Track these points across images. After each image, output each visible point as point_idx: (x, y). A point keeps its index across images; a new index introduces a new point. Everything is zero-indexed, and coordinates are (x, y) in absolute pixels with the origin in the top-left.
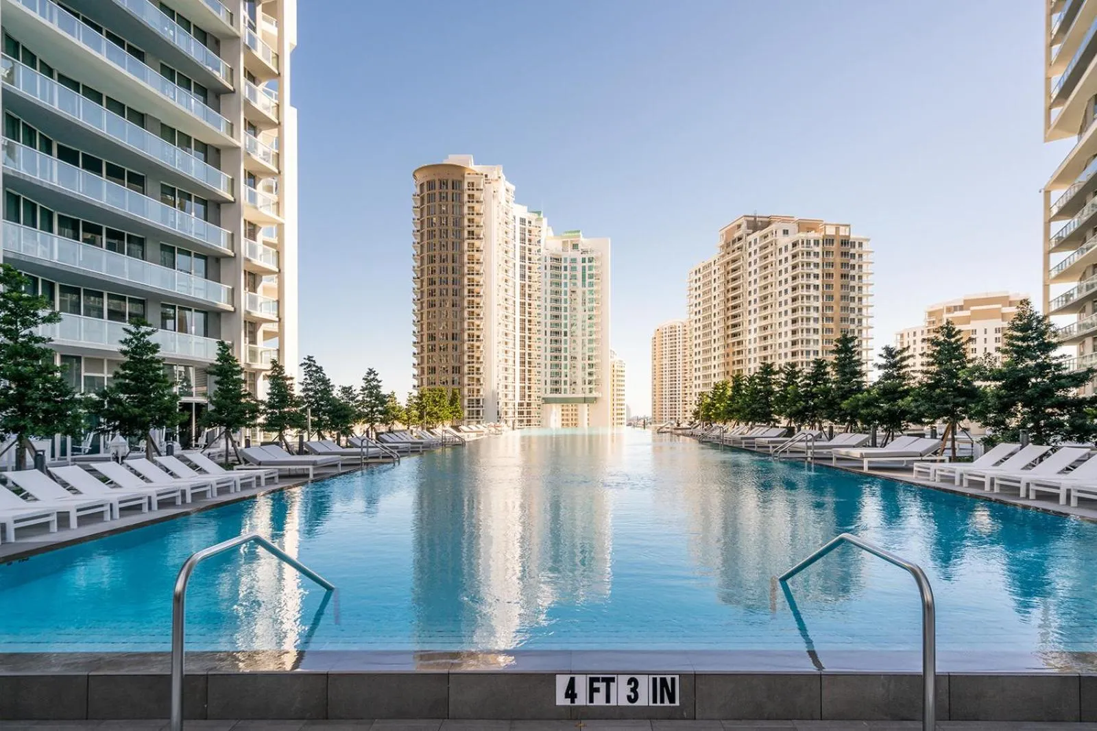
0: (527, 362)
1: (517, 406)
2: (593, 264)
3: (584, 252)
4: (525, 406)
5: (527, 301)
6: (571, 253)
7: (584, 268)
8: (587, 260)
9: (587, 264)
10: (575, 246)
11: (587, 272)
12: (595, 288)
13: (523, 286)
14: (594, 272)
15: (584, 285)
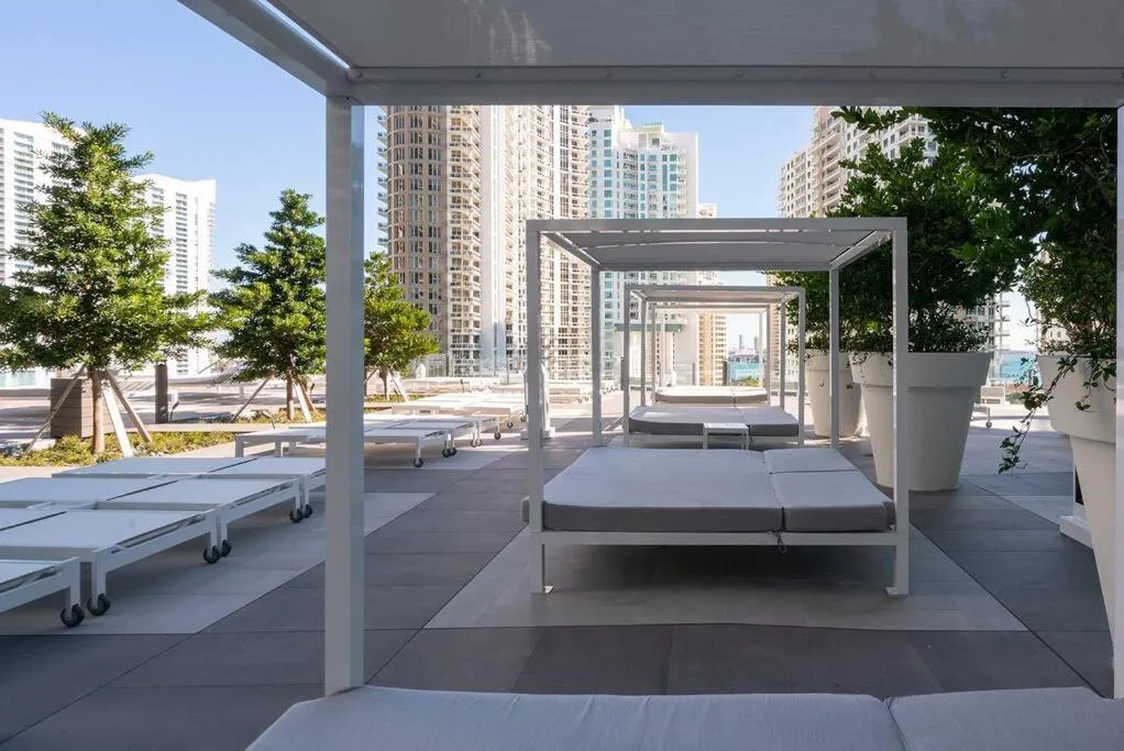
0: (570, 276)
1: (556, 332)
2: (677, 163)
3: (666, 148)
4: (569, 332)
5: (571, 198)
6: (649, 149)
7: (665, 167)
8: (668, 158)
9: (669, 163)
10: (656, 141)
11: (669, 173)
12: (678, 192)
13: (565, 178)
14: (677, 172)
15: (665, 188)
